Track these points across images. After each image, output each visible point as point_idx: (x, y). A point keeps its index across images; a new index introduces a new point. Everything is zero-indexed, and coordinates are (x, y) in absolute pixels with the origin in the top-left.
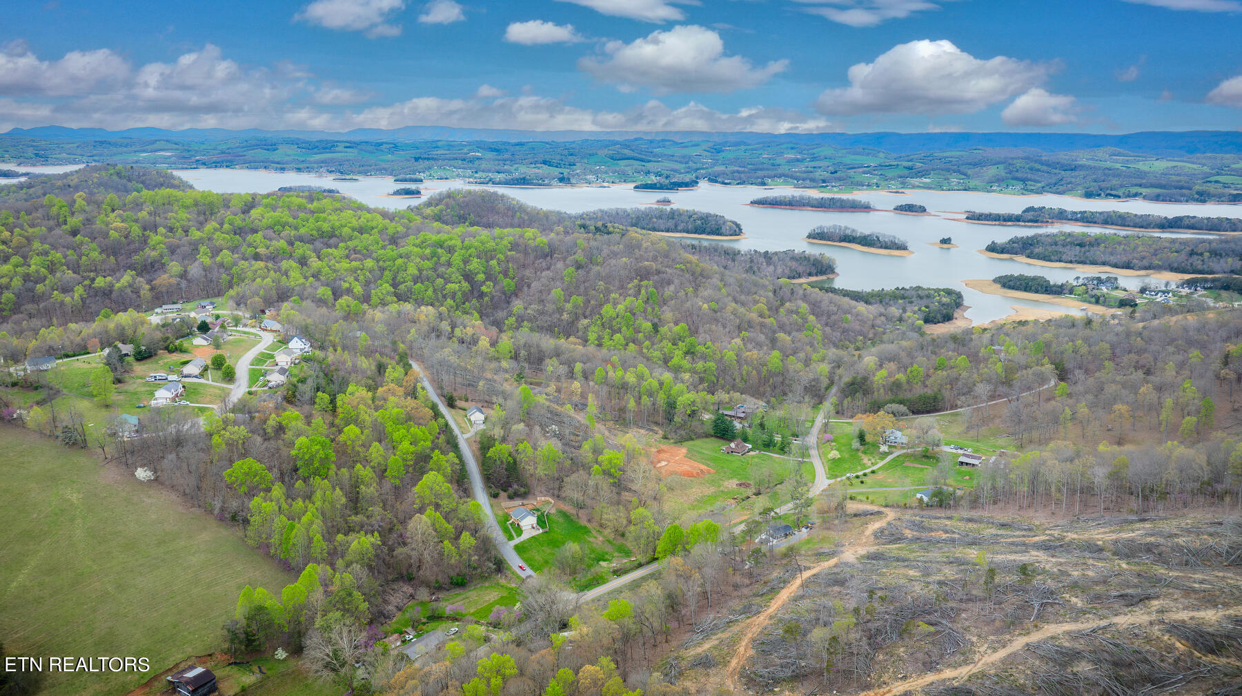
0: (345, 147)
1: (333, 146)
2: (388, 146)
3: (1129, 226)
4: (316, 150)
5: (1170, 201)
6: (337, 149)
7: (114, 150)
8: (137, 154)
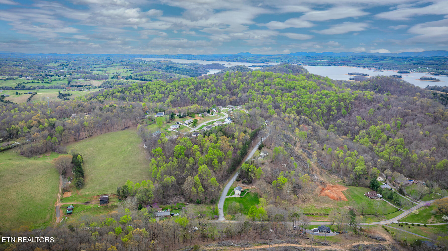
0: (390, 59)
1: (385, 59)
2: (409, 59)
4: (378, 60)
6: (386, 60)
7: (311, 59)
8: (316, 60)
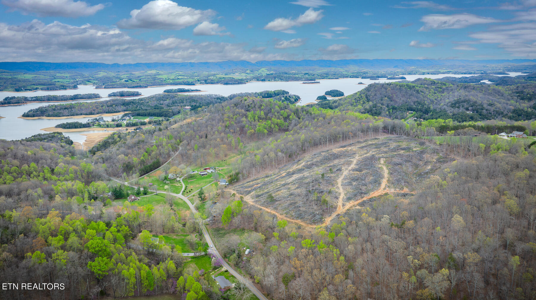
3: (59, 100)
5: (53, 90)
